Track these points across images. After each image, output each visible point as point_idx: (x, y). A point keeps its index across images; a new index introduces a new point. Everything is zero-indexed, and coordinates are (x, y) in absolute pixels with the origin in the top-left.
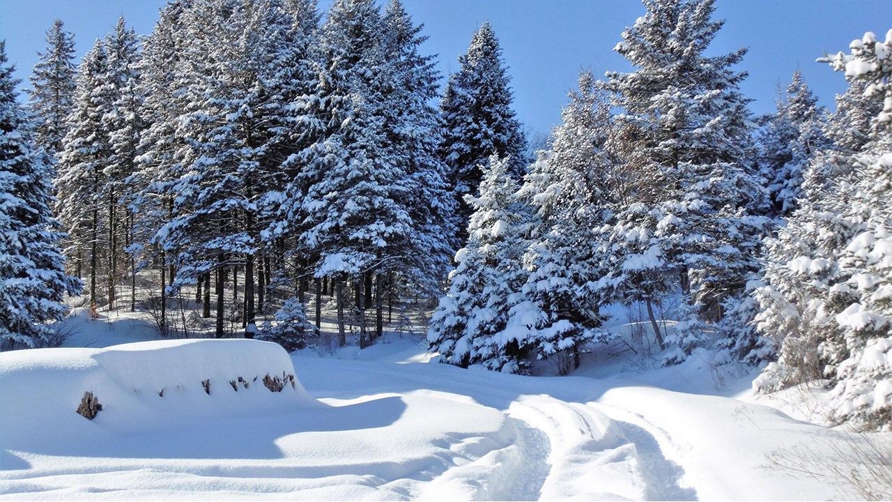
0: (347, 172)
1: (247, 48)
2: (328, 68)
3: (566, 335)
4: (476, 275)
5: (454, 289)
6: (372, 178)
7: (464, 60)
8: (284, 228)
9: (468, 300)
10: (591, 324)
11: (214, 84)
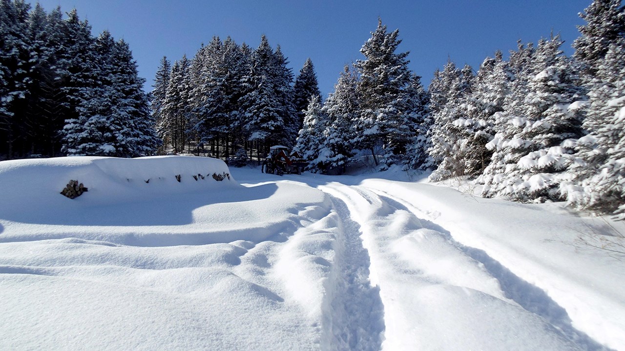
0: (260, 103)
1: (225, 60)
2: (253, 67)
3: (341, 160)
4: (307, 138)
5: (298, 143)
6: (269, 105)
7: (302, 71)
8: (238, 124)
9: (304, 148)
10: (350, 156)
11: (213, 72)
